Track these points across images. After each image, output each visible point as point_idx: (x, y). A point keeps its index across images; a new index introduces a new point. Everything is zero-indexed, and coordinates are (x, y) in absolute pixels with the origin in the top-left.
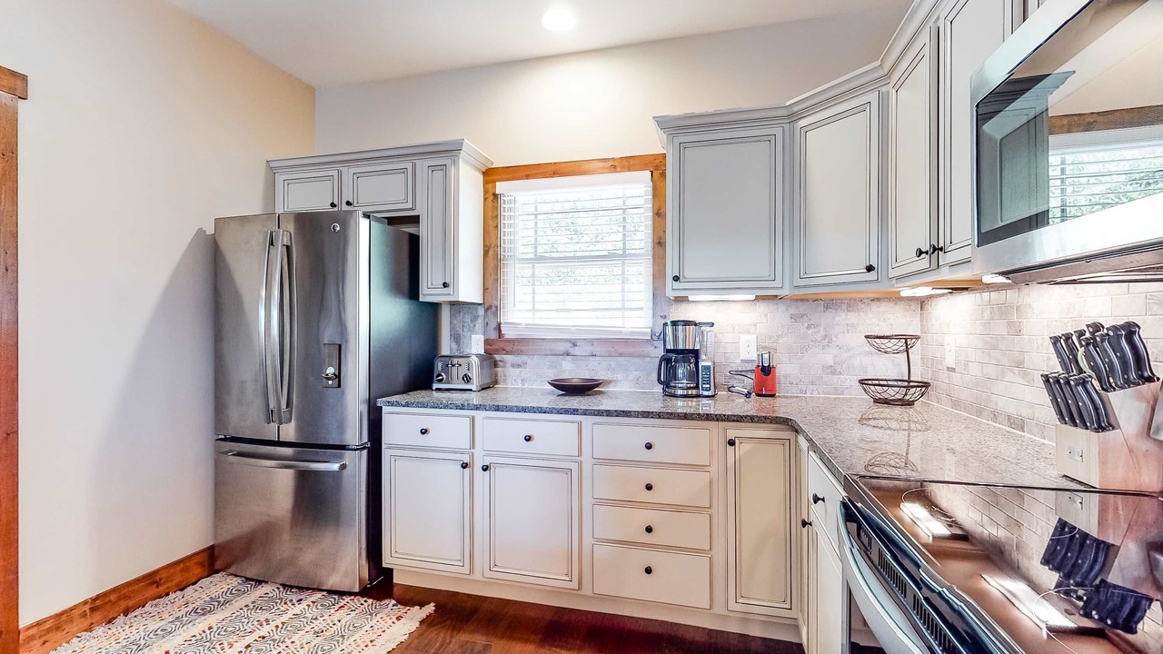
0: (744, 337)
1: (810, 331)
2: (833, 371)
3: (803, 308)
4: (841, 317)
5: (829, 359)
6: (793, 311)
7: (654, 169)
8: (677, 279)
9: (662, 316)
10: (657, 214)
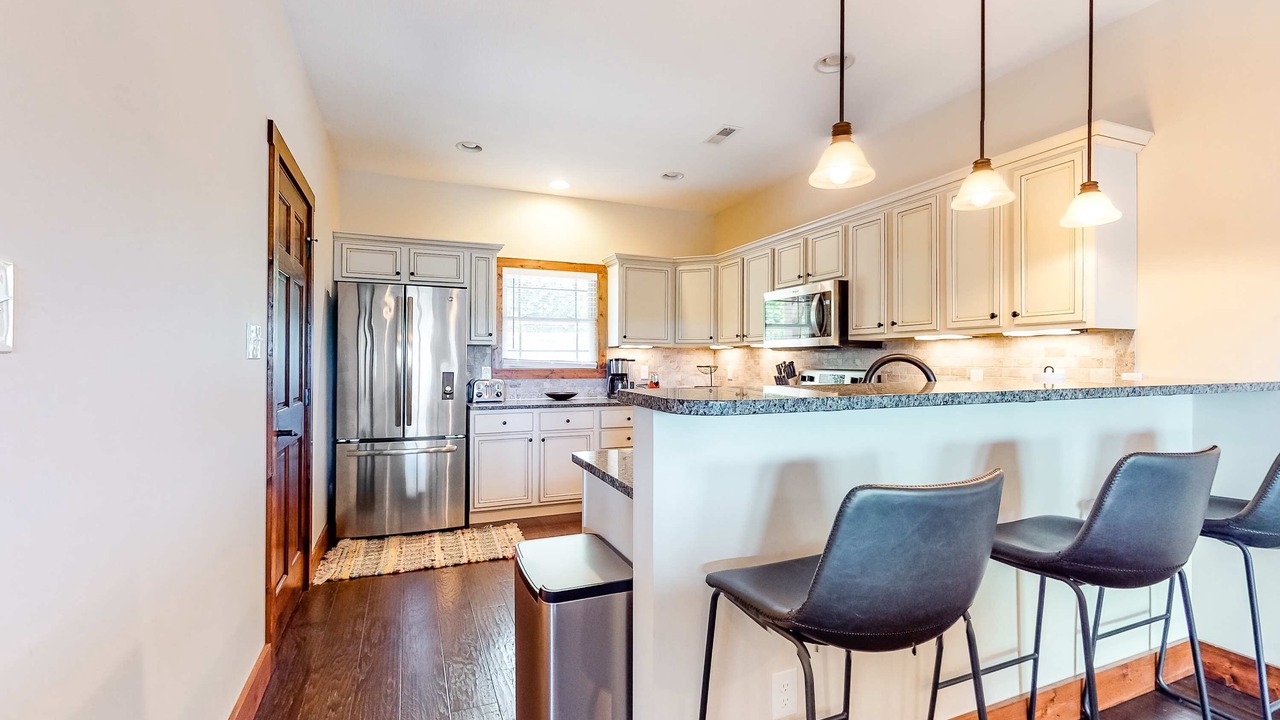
0: (643, 367)
1: (672, 364)
3: (668, 353)
4: (685, 357)
5: (679, 378)
6: (664, 354)
7: (599, 273)
8: (625, 337)
9: (603, 356)
10: (600, 298)
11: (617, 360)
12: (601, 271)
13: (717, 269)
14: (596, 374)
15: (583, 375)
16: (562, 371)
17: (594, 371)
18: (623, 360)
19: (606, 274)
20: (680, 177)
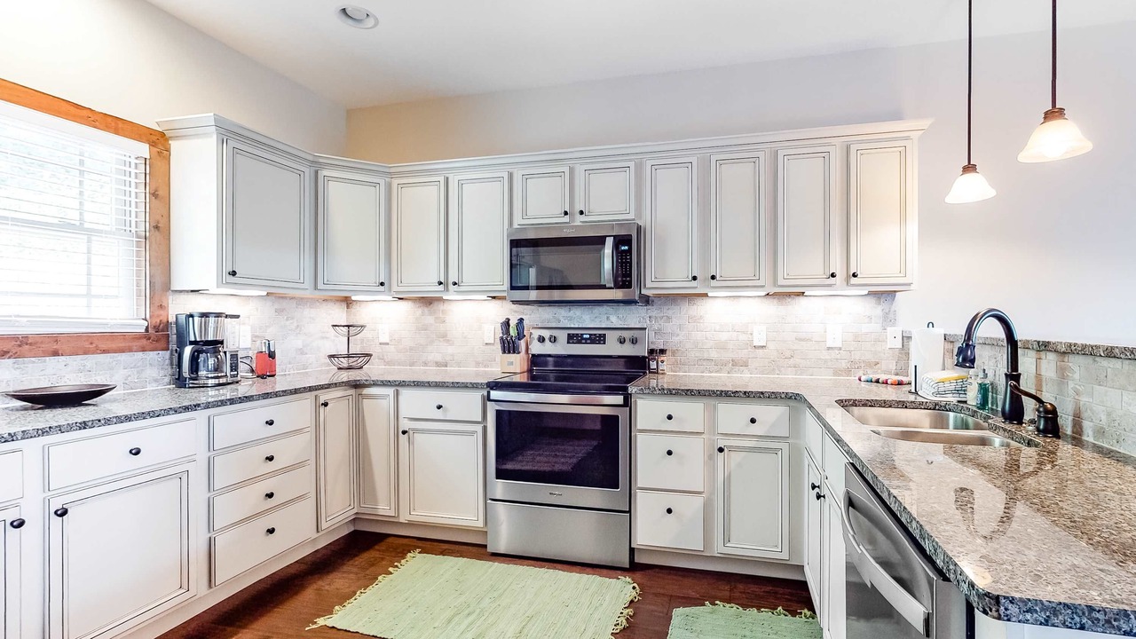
1: (288, 323)
2: (302, 352)
3: (284, 304)
7: (152, 144)
8: (234, 273)
9: (161, 306)
10: (154, 195)
11: (205, 315)
12: (159, 141)
13: (389, 187)
14: (144, 342)
15: (114, 346)
16: (55, 338)
17: (138, 337)
18: (218, 315)
19: (168, 150)
20: (370, 22)
